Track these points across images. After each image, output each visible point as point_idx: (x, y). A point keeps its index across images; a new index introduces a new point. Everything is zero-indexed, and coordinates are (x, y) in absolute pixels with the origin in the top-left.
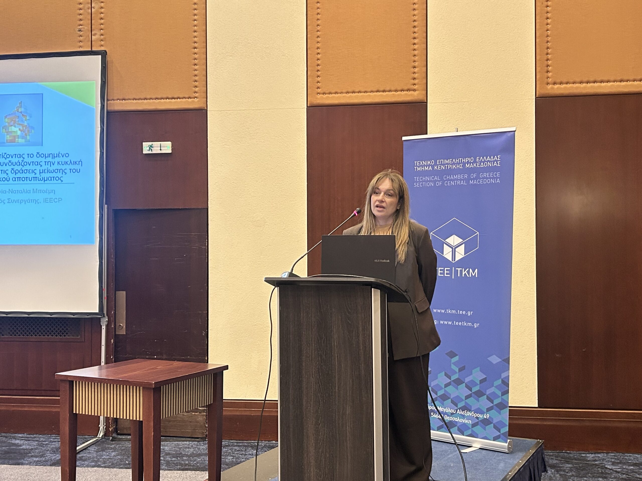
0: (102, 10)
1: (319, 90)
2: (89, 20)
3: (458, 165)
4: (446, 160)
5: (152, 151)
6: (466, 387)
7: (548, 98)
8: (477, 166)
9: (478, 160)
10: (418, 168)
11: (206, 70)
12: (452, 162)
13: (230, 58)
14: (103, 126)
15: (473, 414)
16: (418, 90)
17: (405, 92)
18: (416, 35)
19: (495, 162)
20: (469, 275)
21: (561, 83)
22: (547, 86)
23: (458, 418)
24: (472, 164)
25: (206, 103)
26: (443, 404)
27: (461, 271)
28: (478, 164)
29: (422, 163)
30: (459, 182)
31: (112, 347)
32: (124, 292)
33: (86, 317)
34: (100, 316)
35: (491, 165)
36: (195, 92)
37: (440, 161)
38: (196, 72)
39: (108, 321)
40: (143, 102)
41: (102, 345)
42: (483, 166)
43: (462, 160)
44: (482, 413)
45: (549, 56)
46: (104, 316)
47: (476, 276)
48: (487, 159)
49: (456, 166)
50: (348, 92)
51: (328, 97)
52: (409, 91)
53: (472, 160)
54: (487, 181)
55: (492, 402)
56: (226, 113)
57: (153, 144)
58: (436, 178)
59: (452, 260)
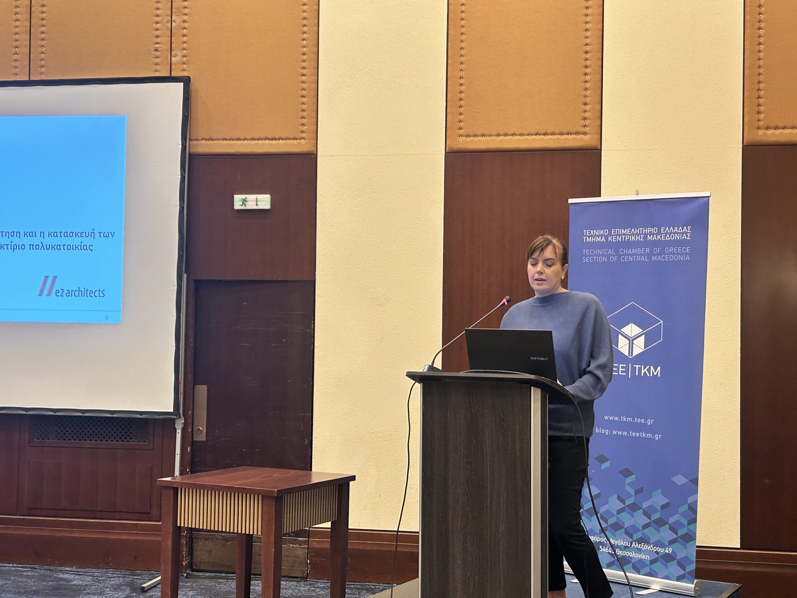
0: (186, 25)
1: (461, 132)
2: (167, 36)
3: (638, 237)
4: (623, 230)
5: (245, 206)
6: (643, 514)
7: (758, 147)
8: (661, 239)
9: (663, 231)
10: (588, 238)
11: (316, 104)
12: (630, 232)
13: (348, 89)
14: (184, 174)
15: (652, 549)
16: (589, 134)
17: (573, 136)
18: (588, 63)
19: (685, 234)
20: (650, 374)
21: (776, 128)
22: (758, 131)
23: (633, 553)
24: (655, 235)
25: (316, 145)
26: (614, 535)
27: (640, 369)
28: (663, 236)
29: (593, 232)
30: (639, 257)
31: (188, 457)
32: (205, 387)
33: (157, 417)
34: (175, 417)
35: (678, 238)
36: (303, 132)
37: (615, 231)
38: (304, 107)
39: (185, 424)
40: (236, 144)
41: (176, 454)
42: (669, 239)
43: (642, 230)
44: (664, 546)
45: (762, 93)
46: (180, 417)
47: (659, 376)
48: (674, 231)
49: (635, 238)
50: (498, 135)
51: (473, 141)
52: (577, 134)
53: (655, 231)
54: (673, 258)
55: (676, 532)
56: (342, 159)
57: (248, 197)
58: (610, 252)
59: (629, 355)
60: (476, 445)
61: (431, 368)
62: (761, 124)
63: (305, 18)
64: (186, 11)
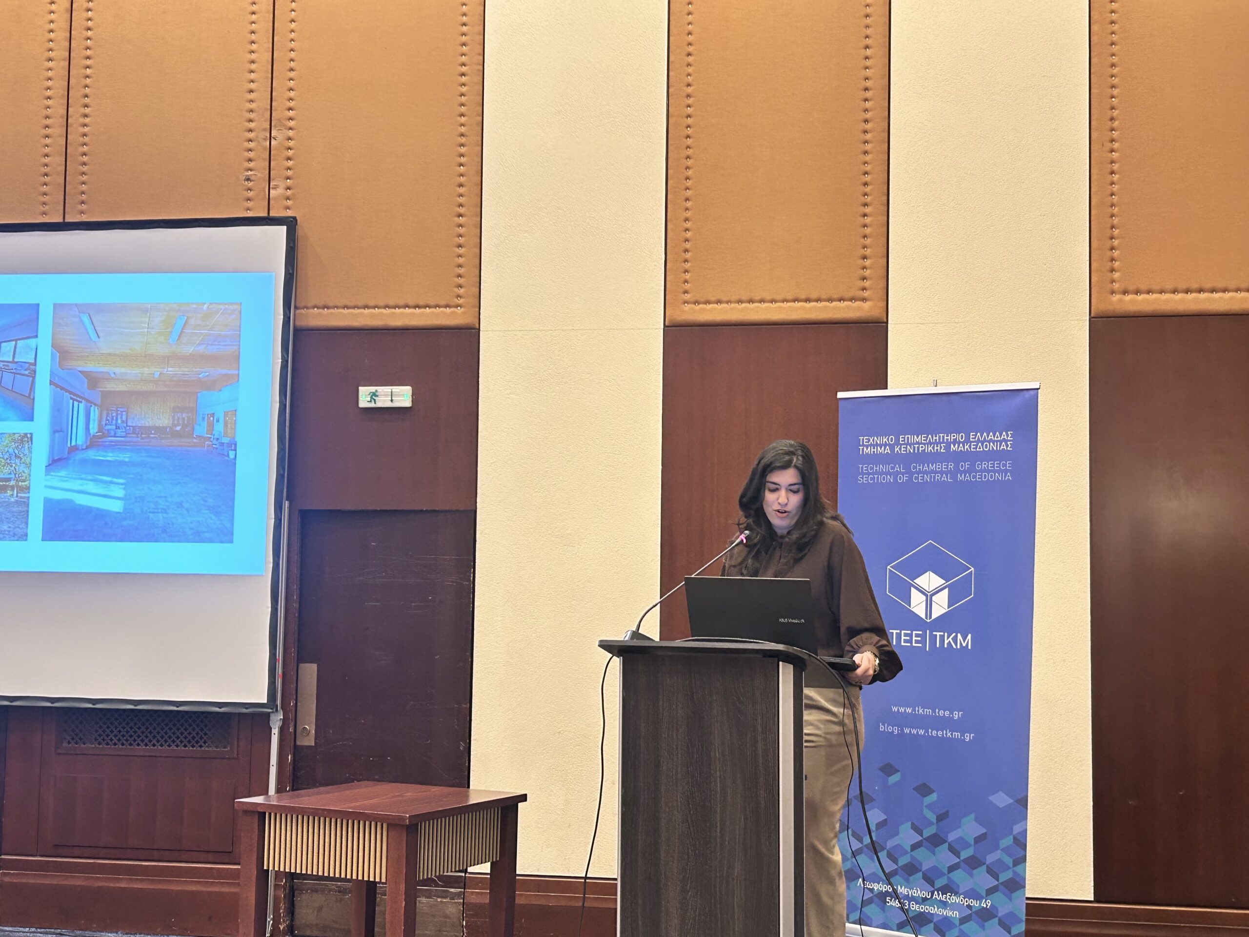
0: (291, 143)
1: (687, 297)
2: (264, 160)
3: (937, 447)
4: (915, 436)
5: (375, 403)
6: (949, 849)
7: (1112, 319)
8: (971, 449)
9: (972, 438)
10: (865, 448)
11: (479, 257)
12: (926, 440)
13: (525, 235)
14: (286, 356)
15: (962, 900)
16: (870, 300)
17: (846, 303)
18: (868, 199)
19: (1003, 443)
20: (956, 645)
21: (1137, 292)
22: (1111, 296)
23: (934, 908)
24: (961, 445)
25: (478, 316)
26: (907, 881)
27: (942, 637)
28: (973, 445)
29: (873, 440)
30: (938, 476)
31: (289, 769)
32: (314, 667)
33: (244, 711)
34: (270, 710)
35: (995, 448)
36: (458, 296)
37: (904, 438)
38: (461, 260)
39: (285, 721)
40: (362, 314)
41: (271, 765)
42: (982, 449)
44: (979, 898)
45: (1116, 242)
46: (277, 710)
47: (970, 647)
48: (988, 438)
49: (933, 448)
50: (740, 301)
51: (704, 309)
52: (853, 301)
53: (962, 439)
54: (988, 477)
55: (996, 877)
56: (515, 335)
57: (378, 390)
58: (897, 469)
59: (926, 618)
60: (700, 748)
61: (636, 635)
62: (1116, 286)
63: (462, 135)
64: (292, 123)
